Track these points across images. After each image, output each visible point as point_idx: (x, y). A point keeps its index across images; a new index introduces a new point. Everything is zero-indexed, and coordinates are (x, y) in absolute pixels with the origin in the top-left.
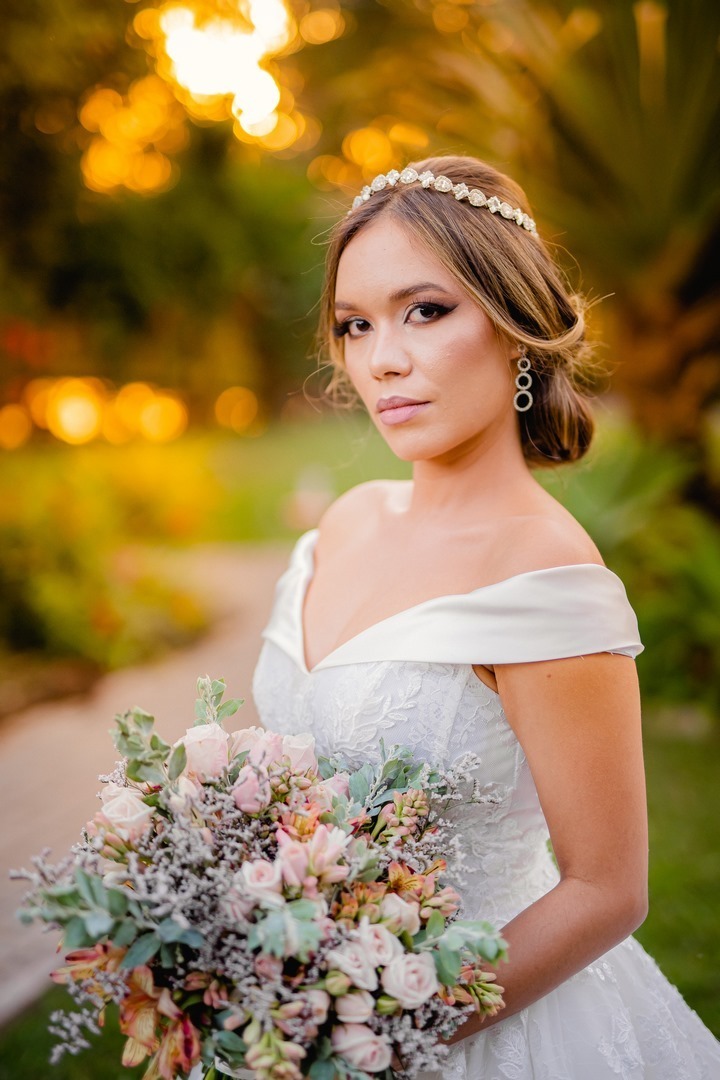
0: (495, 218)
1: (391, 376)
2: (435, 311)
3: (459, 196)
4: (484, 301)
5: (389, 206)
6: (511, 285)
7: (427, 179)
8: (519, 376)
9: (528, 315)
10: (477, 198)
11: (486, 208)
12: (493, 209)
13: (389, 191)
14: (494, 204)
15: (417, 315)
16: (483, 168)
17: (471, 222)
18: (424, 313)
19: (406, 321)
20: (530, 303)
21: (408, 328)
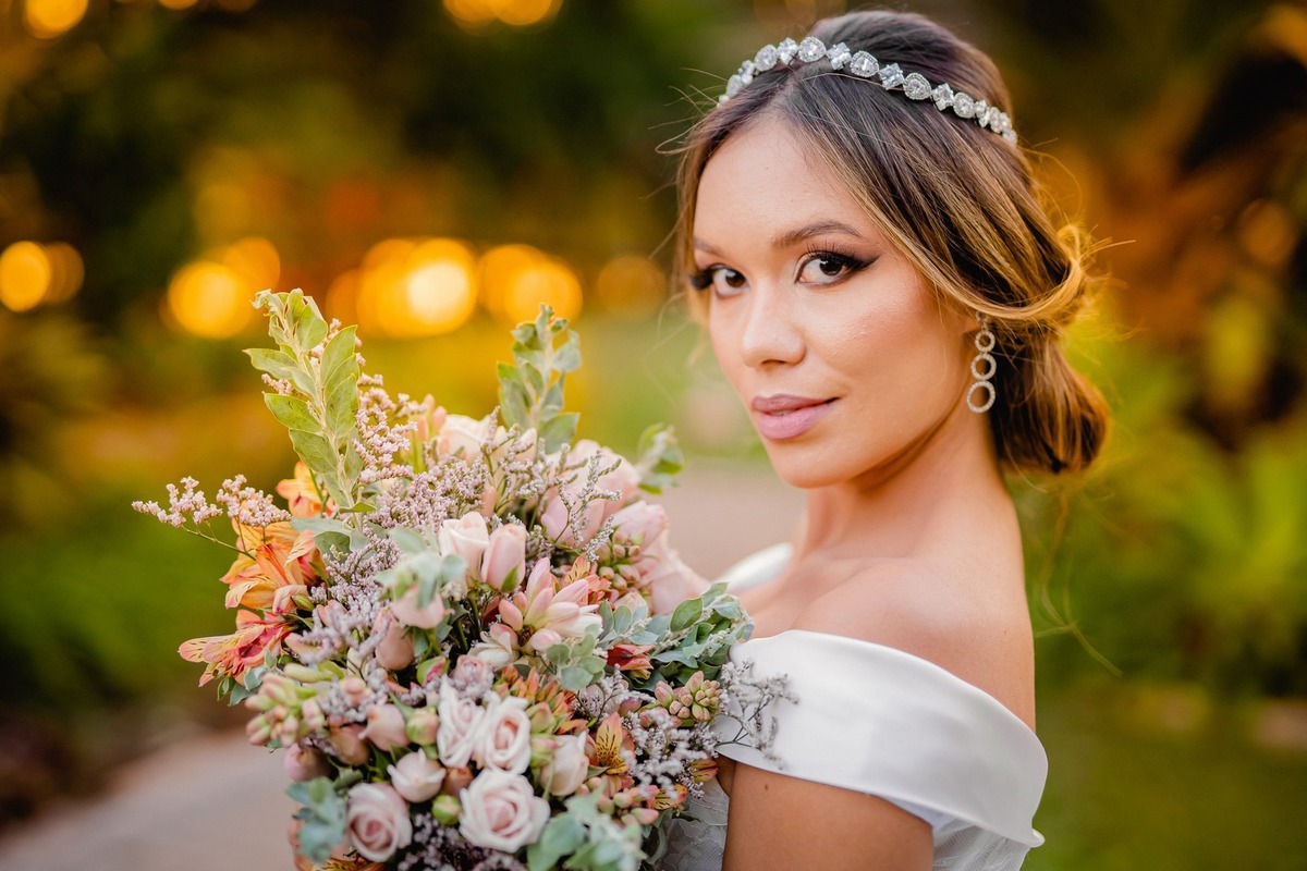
0: (945, 119)
1: (773, 365)
2: (843, 264)
3: (887, 84)
4: (919, 254)
5: (779, 99)
6: (965, 226)
7: (840, 55)
8: (978, 358)
9: (993, 271)
10: (917, 86)
11: (930, 102)
12: (942, 104)
13: (780, 73)
14: (944, 96)
15: (814, 271)
16: (931, 33)
17: (905, 128)
18: (826, 269)
19: (798, 279)
20: (995, 253)
21: (801, 291)
